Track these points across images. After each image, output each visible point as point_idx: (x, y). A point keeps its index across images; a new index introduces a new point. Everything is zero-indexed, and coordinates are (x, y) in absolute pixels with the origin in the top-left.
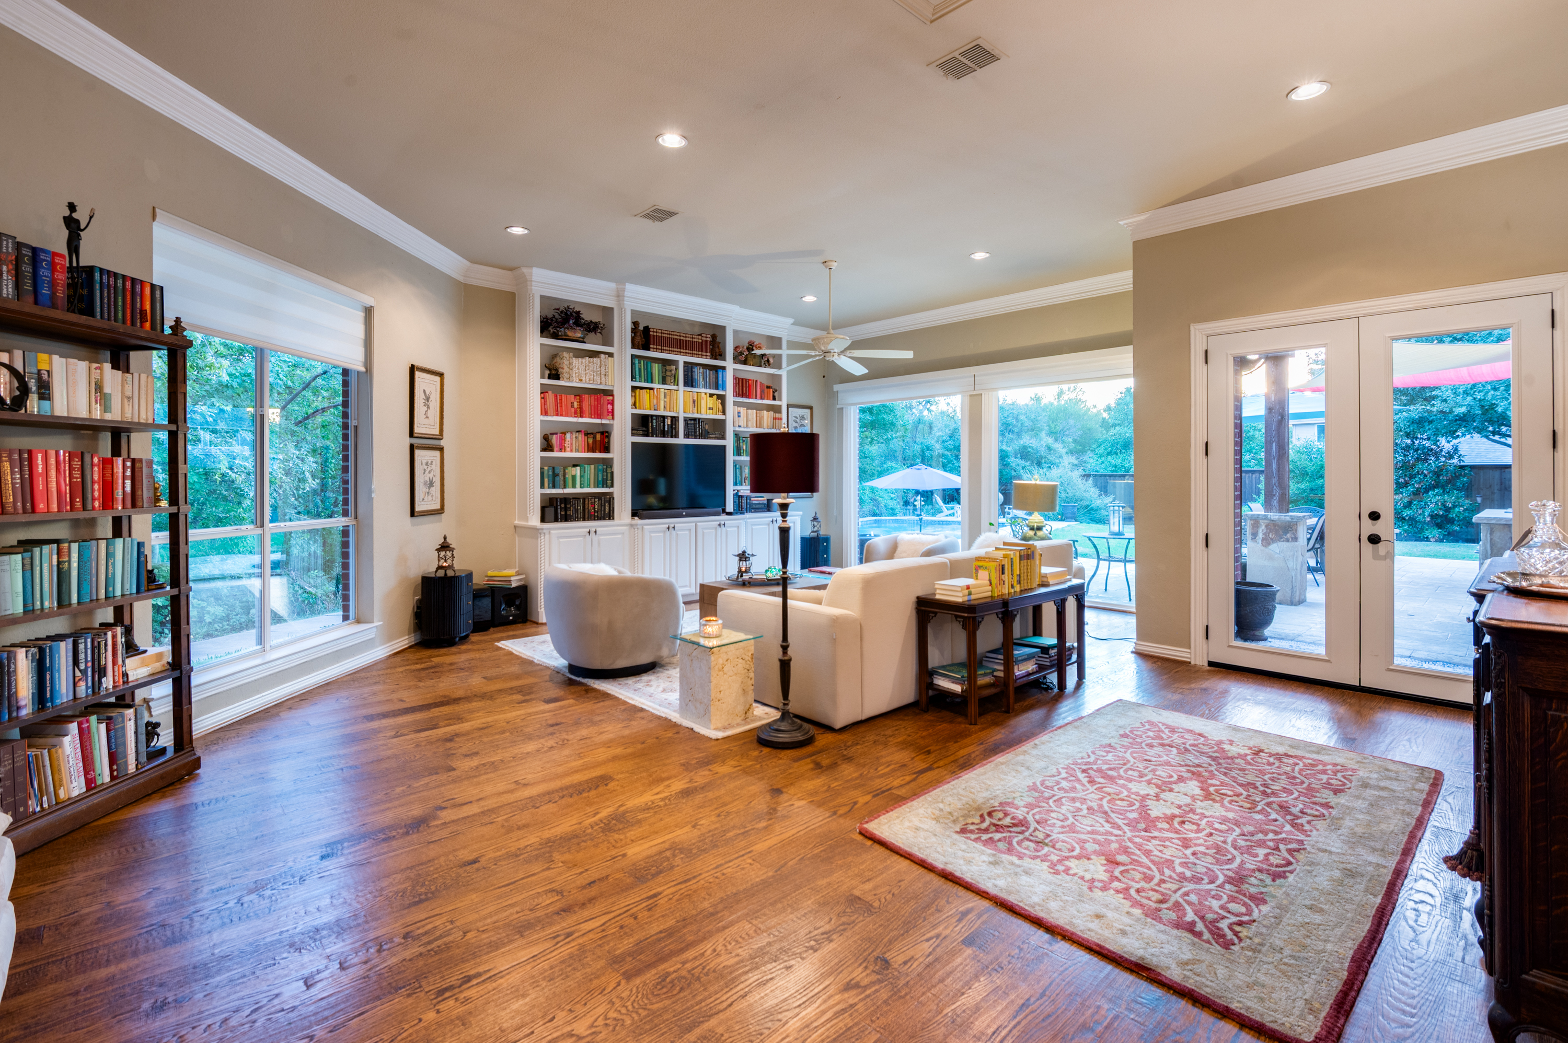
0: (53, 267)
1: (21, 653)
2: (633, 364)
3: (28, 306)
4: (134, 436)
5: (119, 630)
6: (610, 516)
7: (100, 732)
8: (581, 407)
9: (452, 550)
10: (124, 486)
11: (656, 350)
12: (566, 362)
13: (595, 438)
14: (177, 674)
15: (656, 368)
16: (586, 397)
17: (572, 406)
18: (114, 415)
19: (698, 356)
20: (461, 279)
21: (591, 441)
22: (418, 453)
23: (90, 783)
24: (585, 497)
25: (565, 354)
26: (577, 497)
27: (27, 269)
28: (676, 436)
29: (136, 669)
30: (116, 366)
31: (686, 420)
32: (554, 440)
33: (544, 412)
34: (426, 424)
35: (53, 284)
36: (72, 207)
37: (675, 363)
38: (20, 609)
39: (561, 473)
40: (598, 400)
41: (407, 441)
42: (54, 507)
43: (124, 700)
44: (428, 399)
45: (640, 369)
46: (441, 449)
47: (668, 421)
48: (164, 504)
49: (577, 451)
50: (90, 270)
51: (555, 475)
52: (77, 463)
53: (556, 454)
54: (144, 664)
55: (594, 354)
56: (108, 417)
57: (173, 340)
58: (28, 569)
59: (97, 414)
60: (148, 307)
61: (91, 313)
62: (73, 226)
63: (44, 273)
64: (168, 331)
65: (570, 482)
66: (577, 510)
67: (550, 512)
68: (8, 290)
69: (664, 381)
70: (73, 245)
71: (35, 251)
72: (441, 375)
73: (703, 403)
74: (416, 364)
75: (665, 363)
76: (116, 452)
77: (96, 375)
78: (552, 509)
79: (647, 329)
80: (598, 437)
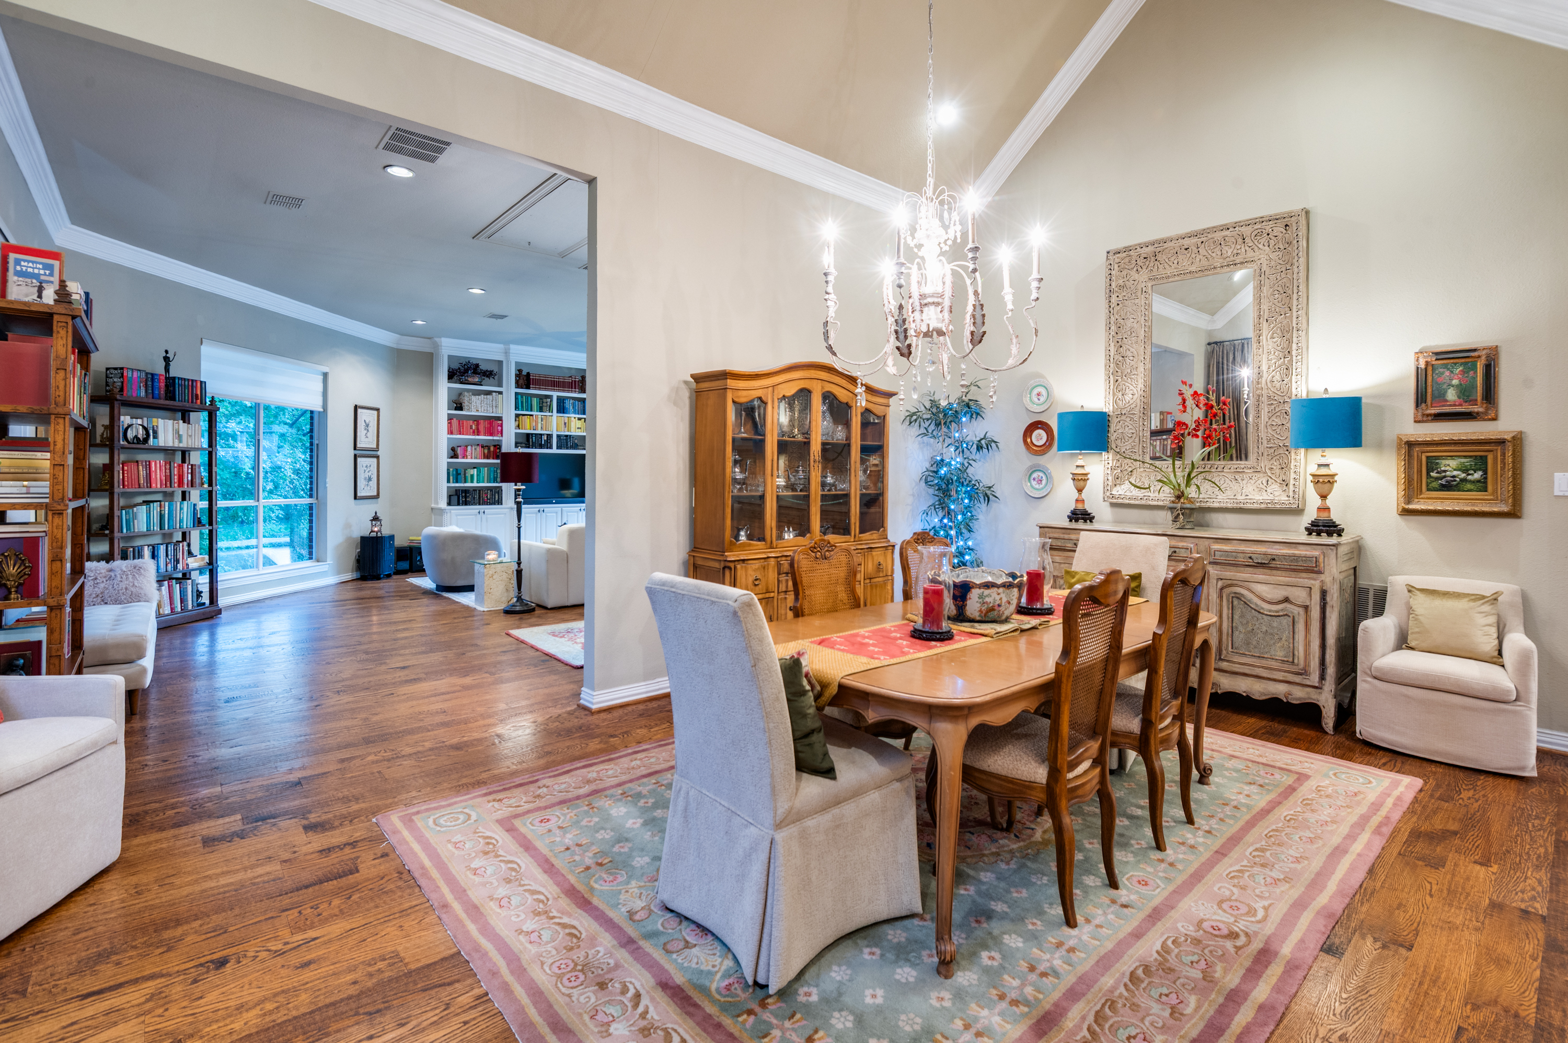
0: (159, 380)
1: (146, 548)
2: (516, 399)
3: (151, 401)
4: (192, 453)
5: (185, 543)
6: (499, 502)
7: (177, 588)
8: (478, 429)
9: (380, 521)
10: (187, 477)
11: (535, 388)
12: (466, 399)
13: (489, 449)
14: (211, 567)
15: (535, 401)
16: (482, 422)
17: (471, 428)
18: (183, 445)
19: (568, 391)
20: (394, 346)
21: (486, 451)
22: (359, 460)
23: (172, 609)
24: (480, 490)
25: (466, 394)
26: (475, 489)
27: (150, 383)
28: (551, 448)
29: (193, 563)
30: (184, 422)
31: (558, 436)
32: (459, 451)
33: (451, 432)
34: (365, 441)
35: (159, 388)
36: (167, 352)
37: (550, 397)
38: (145, 530)
39: (463, 473)
40: (491, 424)
41: (352, 452)
42: (159, 486)
43: (186, 576)
44: (367, 425)
45: (522, 402)
46: (378, 457)
47: (545, 438)
48: (206, 486)
49: (476, 458)
50: (174, 378)
51: (458, 474)
52: (168, 466)
53: (459, 460)
54: (196, 561)
55: (489, 393)
56: (181, 445)
57: (211, 408)
58: (149, 512)
59: (176, 445)
60: (199, 393)
61: (175, 400)
62: (167, 360)
63: (156, 384)
64: (208, 403)
65: (469, 479)
66: (476, 499)
67: (455, 499)
68: (143, 394)
69: (541, 410)
70: (167, 369)
71: (152, 375)
72: (378, 410)
73: (573, 425)
74: (359, 404)
75: (542, 398)
76: (184, 461)
77: (176, 426)
78: (456, 497)
79: (528, 374)
80: (492, 449)
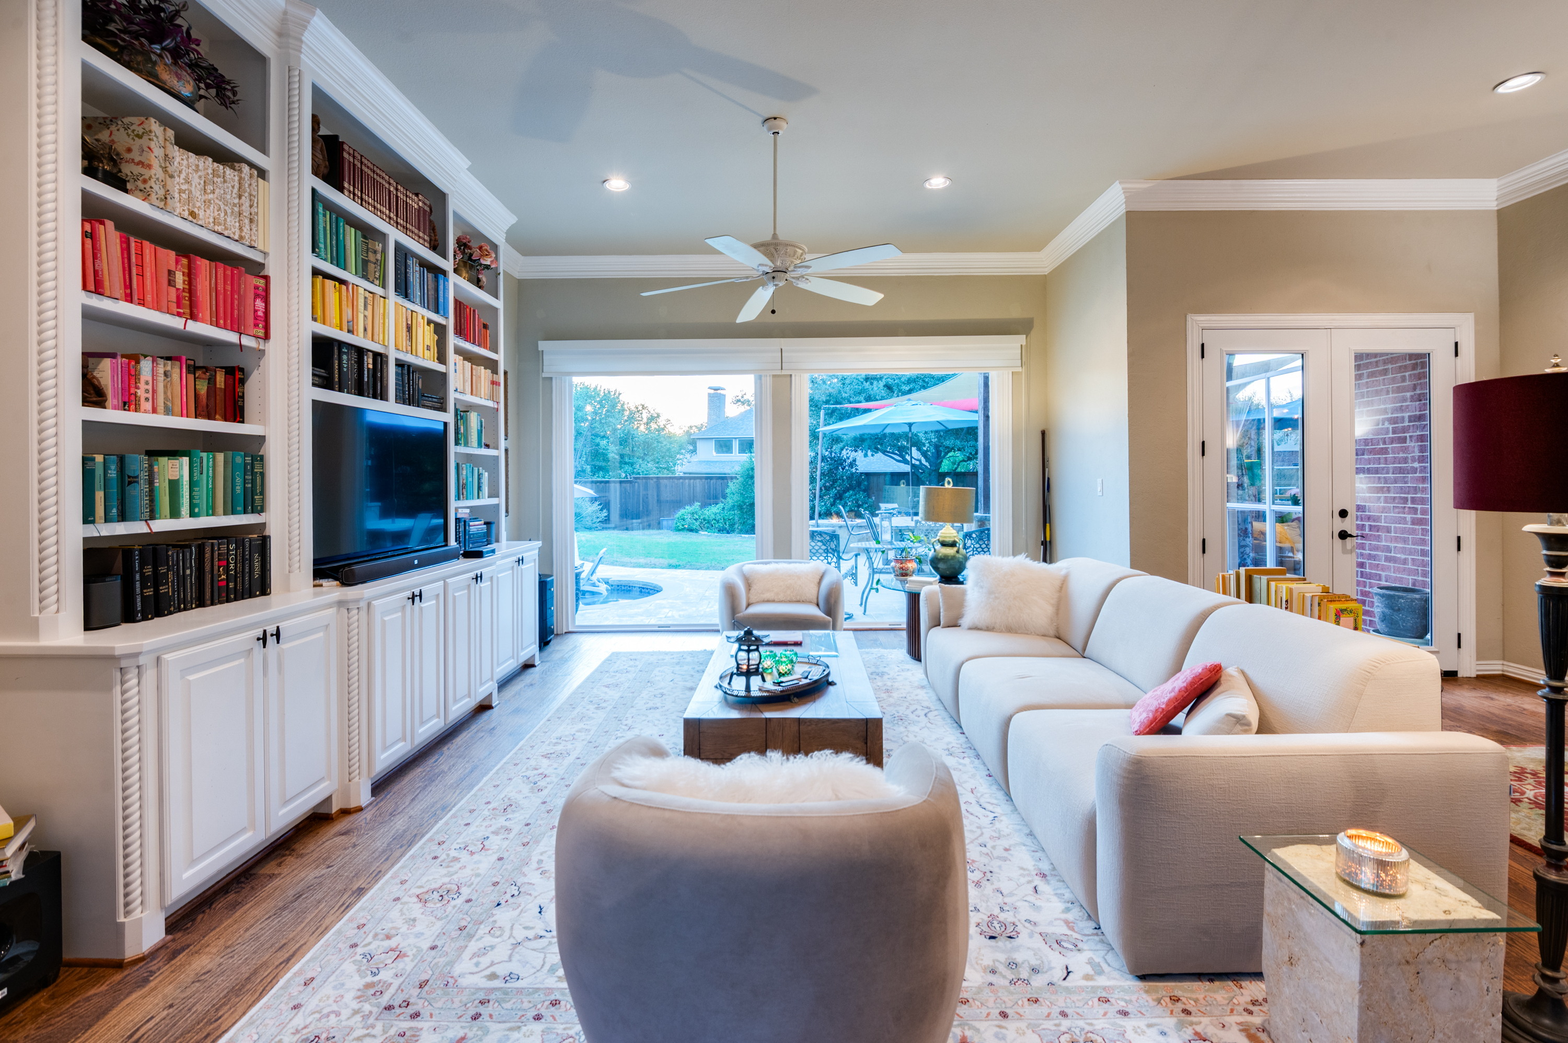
8: (190, 290)
11: (354, 197)
13: (212, 381)
15: (352, 237)
16: (204, 265)
17: (171, 283)
19: (413, 236)
21: (203, 388)
24: (201, 541)
26: (181, 540)
28: (385, 398)
31: (397, 364)
33: (91, 280)
37: (382, 238)
39: (144, 476)
40: (232, 283)
45: (325, 228)
47: (370, 362)
49: (168, 411)
51: (124, 479)
53: (111, 415)
55: (223, 155)
65: (164, 501)
66: (181, 580)
67: (110, 594)
69: (365, 272)
73: (419, 335)
80: (220, 378)
